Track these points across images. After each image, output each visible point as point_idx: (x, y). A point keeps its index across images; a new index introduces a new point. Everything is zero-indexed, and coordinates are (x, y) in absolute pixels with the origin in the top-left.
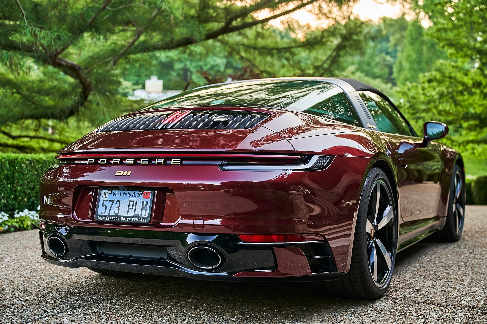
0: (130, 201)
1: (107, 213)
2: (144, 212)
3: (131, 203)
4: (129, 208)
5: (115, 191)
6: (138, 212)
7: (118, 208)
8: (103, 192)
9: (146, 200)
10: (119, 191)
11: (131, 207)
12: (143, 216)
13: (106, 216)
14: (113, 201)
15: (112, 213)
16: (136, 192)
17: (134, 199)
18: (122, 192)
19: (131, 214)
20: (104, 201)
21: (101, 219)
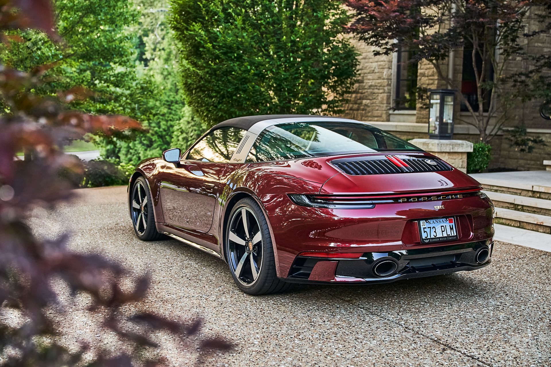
0: (442, 226)
1: (429, 237)
2: (452, 232)
3: (443, 228)
4: (442, 231)
5: (429, 221)
6: (449, 233)
7: (435, 232)
8: (421, 222)
9: (451, 224)
10: (432, 220)
11: (443, 230)
12: (453, 235)
13: (429, 239)
14: (430, 228)
15: (432, 237)
16: (444, 219)
17: (444, 225)
18: (434, 220)
19: (445, 235)
20: (424, 228)
21: (427, 241)
